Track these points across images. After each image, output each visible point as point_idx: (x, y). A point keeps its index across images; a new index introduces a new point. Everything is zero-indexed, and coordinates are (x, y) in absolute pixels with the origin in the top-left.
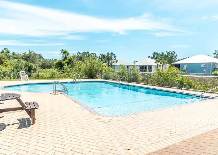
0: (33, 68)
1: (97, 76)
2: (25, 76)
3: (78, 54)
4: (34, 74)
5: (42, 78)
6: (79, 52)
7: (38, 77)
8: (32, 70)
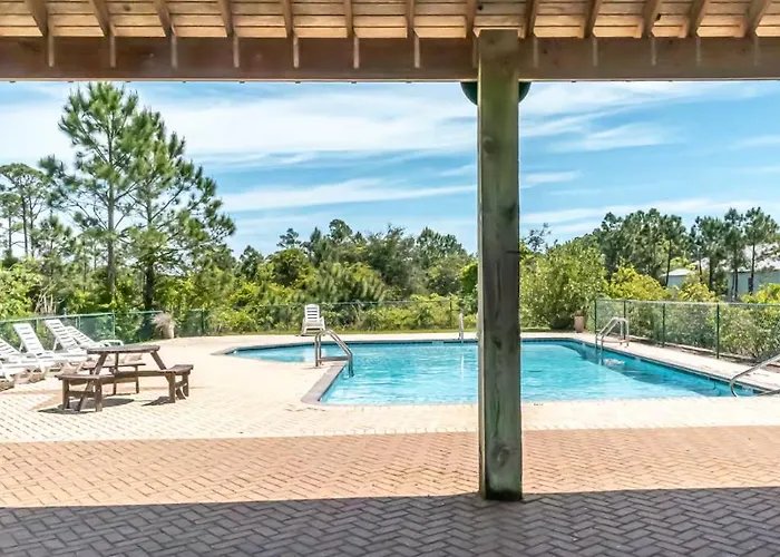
0: (364, 294)
1: (579, 320)
2: (318, 319)
3: (608, 223)
4: (361, 315)
5: (390, 326)
6: (610, 216)
7: (371, 325)
8: (362, 300)
